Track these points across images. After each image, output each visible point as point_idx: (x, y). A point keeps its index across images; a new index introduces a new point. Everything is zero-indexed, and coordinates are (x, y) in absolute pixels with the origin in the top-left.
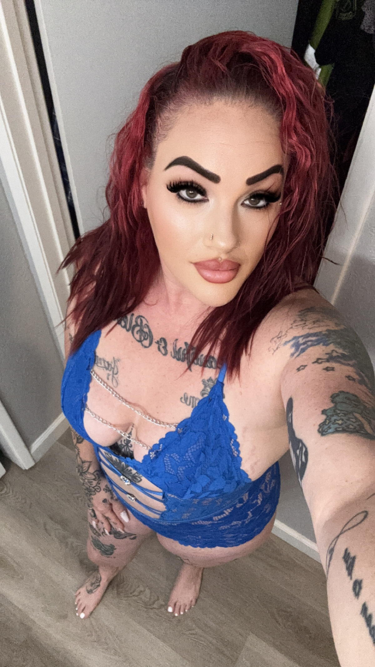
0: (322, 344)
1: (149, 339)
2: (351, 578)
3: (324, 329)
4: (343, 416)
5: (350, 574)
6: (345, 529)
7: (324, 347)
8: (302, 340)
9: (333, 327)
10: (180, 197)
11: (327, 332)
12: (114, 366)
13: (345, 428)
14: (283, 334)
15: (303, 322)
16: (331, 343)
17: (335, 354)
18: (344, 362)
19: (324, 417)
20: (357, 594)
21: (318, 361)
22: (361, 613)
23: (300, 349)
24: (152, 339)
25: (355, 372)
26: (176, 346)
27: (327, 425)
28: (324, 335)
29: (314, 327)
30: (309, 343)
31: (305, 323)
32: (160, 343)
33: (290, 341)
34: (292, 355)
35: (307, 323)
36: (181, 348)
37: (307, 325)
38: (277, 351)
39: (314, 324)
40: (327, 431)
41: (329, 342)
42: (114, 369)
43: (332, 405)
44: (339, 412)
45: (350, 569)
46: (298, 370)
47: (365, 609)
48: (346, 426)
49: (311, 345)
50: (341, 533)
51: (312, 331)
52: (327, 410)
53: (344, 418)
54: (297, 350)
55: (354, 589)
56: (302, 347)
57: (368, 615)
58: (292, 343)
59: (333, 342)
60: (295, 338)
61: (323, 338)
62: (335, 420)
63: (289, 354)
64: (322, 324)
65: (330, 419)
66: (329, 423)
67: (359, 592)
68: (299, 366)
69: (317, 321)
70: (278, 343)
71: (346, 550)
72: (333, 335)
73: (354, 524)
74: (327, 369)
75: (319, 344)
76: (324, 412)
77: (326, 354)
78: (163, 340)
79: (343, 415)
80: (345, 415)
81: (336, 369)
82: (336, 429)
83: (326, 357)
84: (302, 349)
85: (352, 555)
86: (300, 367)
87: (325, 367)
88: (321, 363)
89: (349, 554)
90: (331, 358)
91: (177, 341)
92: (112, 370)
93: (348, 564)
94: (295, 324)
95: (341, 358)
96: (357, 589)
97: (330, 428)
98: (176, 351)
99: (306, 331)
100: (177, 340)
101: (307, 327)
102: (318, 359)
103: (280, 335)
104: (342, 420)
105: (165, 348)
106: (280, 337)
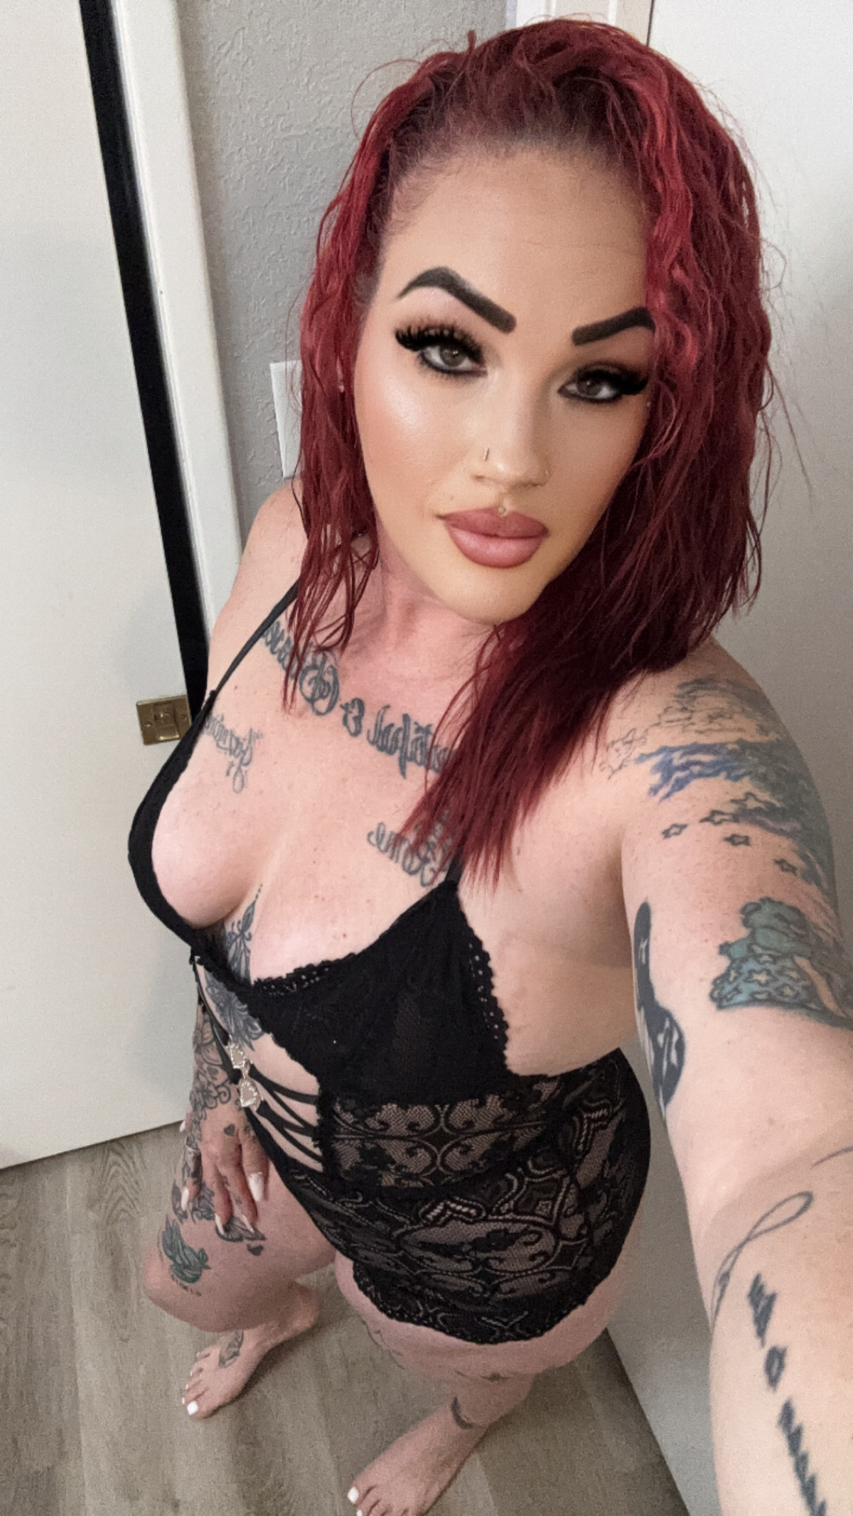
0: (723, 774)
1: (329, 698)
2: (763, 1344)
3: (734, 736)
4: (771, 963)
5: (761, 1332)
6: (758, 1230)
7: (728, 784)
8: (681, 757)
9: (752, 736)
10: (426, 361)
11: (736, 747)
12: (247, 748)
13: (774, 993)
14: (638, 735)
15: (687, 715)
16: (743, 776)
17: (751, 804)
18: (771, 823)
19: (724, 963)
20: (773, 1381)
21: (712, 817)
22: (780, 1422)
23: (672, 781)
24: (337, 698)
25: (795, 851)
26: (382, 721)
27: (730, 983)
28: (730, 752)
29: (710, 730)
30: (696, 769)
31: (689, 718)
32: (350, 709)
33: (650, 755)
34: (654, 790)
35: (695, 719)
36: (392, 725)
37: (693, 724)
38: (620, 774)
39: (710, 722)
40: (731, 999)
41: (742, 771)
42: (244, 752)
43: (744, 932)
44: (759, 950)
45: (762, 1321)
46: (666, 834)
47: (787, 1414)
48: (777, 989)
49: (700, 775)
50: (748, 1239)
51: (703, 740)
52: (733, 944)
53: (773, 968)
54: (666, 779)
55: (768, 1368)
56: (679, 774)
57: (793, 1430)
58: (656, 760)
59: (750, 773)
60: (663, 749)
61: (728, 761)
62: (751, 972)
63: (646, 788)
64: (728, 723)
65: (740, 967)
66: (736, 978)
67: (778, 1374)
68: (667, 826)
69: (721, 715)
70: (623, 756)
71: (757, 1279)
72: (751, 754)
73: (779, 1220)
74: (732, 840)
75: (716, 774)
76: (724, 949)
77: (733, 801)
78: (360, 704)
79: (770, 959)
80: (775, 960)
81: (753, 841)
82: (753, 994)
83: (731, 808)
84: (677, 780)
85: (768, 1291)
86: (671, 828)
87: (729, 835)
88: (719, 823)
89: (762, 1287)
90: (742, 813)
91: (389, 711)
92: (241, 755)
93: (759, 1310)
94: (666, 718)
95: (767, 814)
96: (774, 1371)
97: (737, 990)
98: (380, 731)
99: (690, 738)
100: (388, 707)
101: (695, 727)
102: (714, 813)
103: (630, 738)
104: (769, 973)
105: (358, 720)
106: (631, 742)
